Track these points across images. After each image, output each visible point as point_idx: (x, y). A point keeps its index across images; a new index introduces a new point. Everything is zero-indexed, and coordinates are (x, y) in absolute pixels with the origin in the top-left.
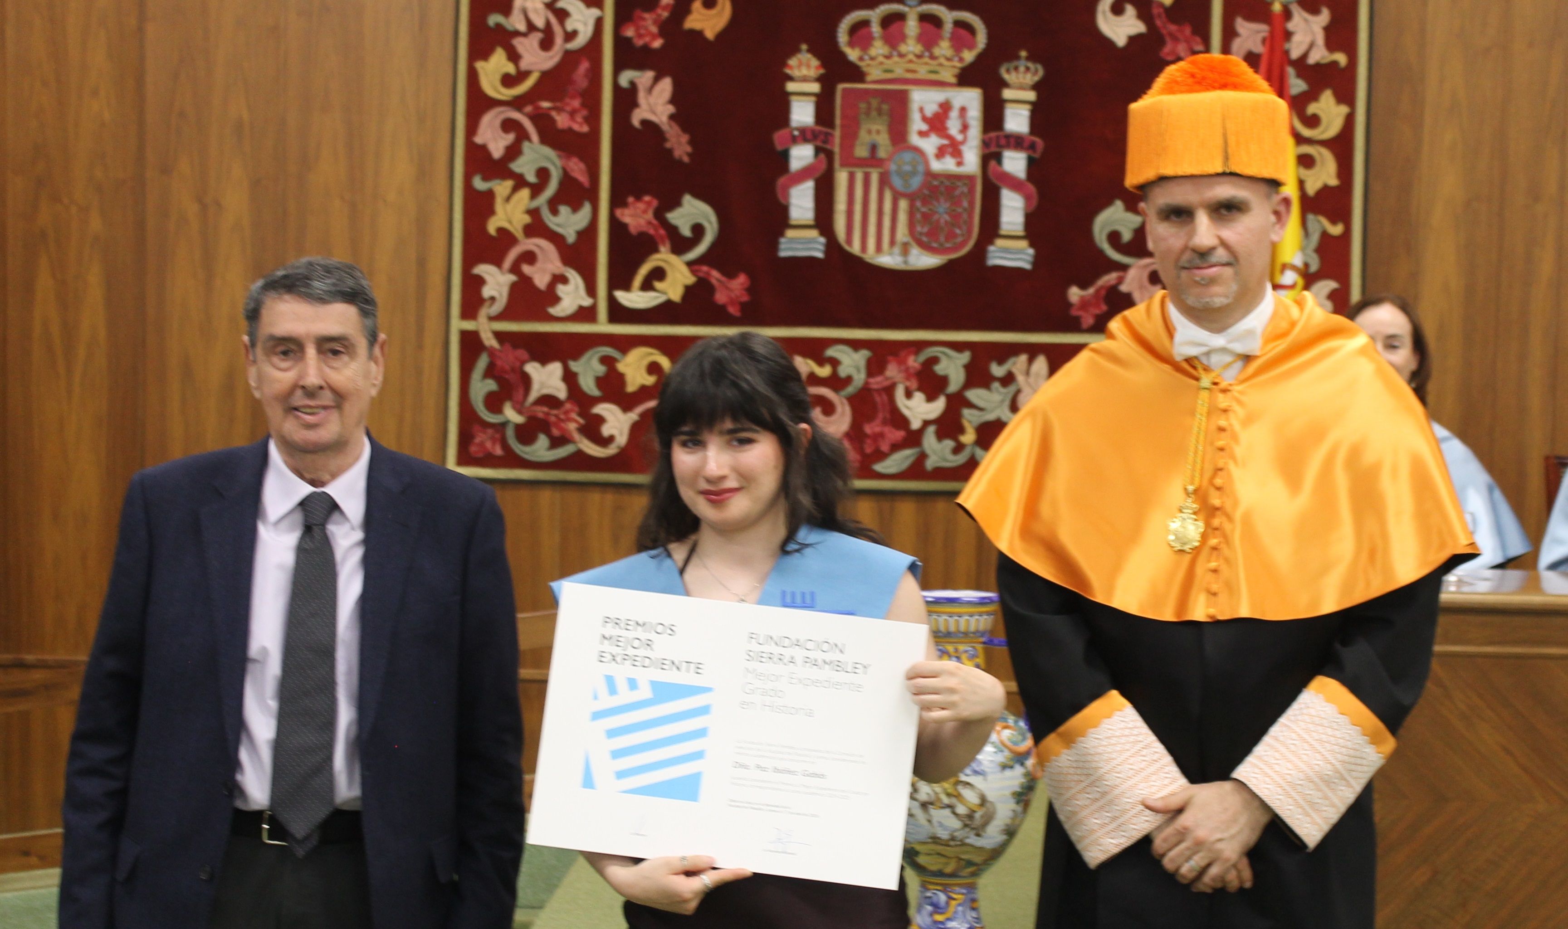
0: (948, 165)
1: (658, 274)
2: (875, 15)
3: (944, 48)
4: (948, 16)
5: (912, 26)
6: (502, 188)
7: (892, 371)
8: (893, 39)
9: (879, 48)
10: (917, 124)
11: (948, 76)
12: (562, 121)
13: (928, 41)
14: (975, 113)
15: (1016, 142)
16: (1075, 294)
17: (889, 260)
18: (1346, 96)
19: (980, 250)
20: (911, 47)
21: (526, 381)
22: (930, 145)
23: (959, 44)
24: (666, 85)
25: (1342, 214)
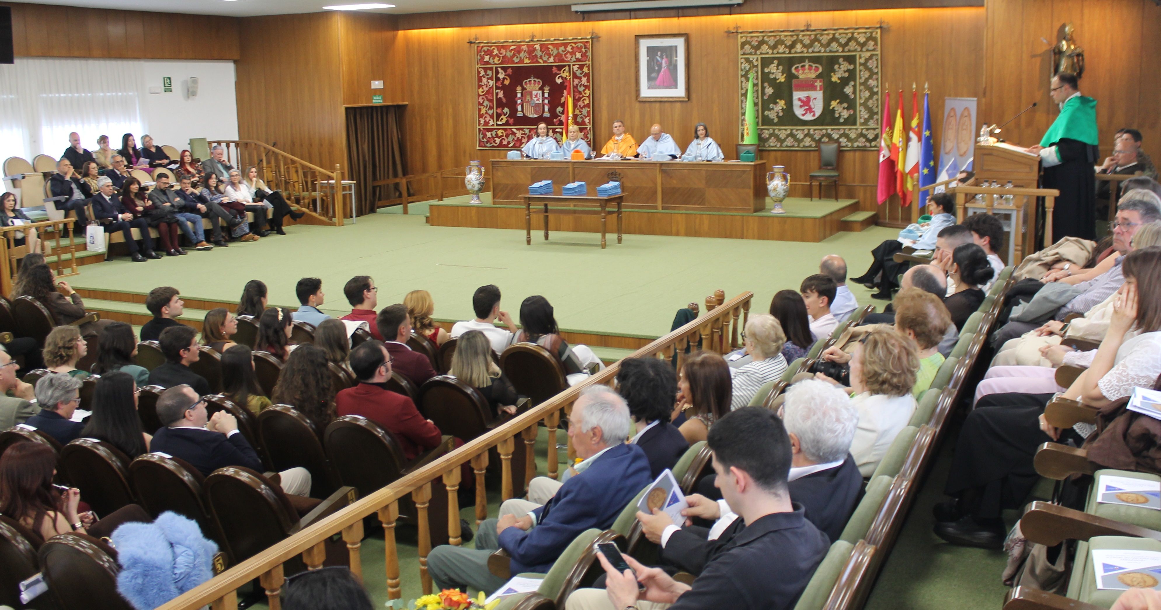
0: (537, 102)
1: (502, 119)
2: (528, 80)
3: (536, 85)
4: (537, 80)
5: (532, 82)
6: (482, 107)
7: (532, 132)
8: (530, 84)
9: (528, 85)
10: (534, 96)
11: (537, 89)
12: (489, 97)
13: (535, 84)
14: (541, 94)
15: (546, 98)
16: (555, 120)
17: (531, 116)
18: (589, 90)
19: (542, 115)
20: (532, 85)
21: (486, 135)
22: (535, 99)
23: (539, 84)
24: (502, 92)
25: (589, 108)
